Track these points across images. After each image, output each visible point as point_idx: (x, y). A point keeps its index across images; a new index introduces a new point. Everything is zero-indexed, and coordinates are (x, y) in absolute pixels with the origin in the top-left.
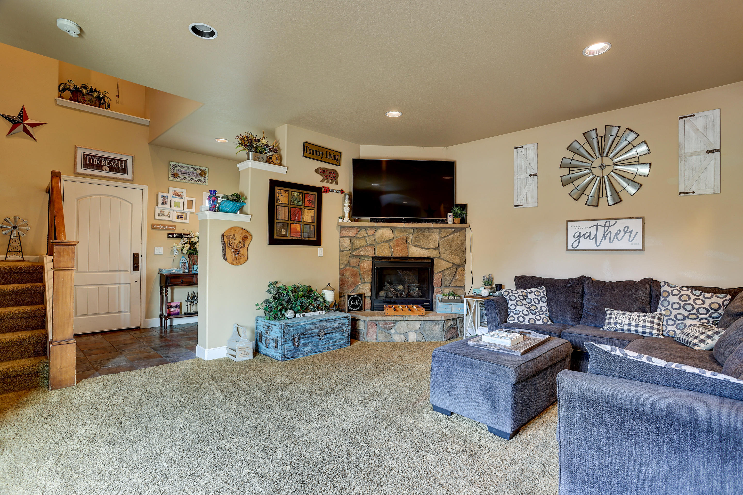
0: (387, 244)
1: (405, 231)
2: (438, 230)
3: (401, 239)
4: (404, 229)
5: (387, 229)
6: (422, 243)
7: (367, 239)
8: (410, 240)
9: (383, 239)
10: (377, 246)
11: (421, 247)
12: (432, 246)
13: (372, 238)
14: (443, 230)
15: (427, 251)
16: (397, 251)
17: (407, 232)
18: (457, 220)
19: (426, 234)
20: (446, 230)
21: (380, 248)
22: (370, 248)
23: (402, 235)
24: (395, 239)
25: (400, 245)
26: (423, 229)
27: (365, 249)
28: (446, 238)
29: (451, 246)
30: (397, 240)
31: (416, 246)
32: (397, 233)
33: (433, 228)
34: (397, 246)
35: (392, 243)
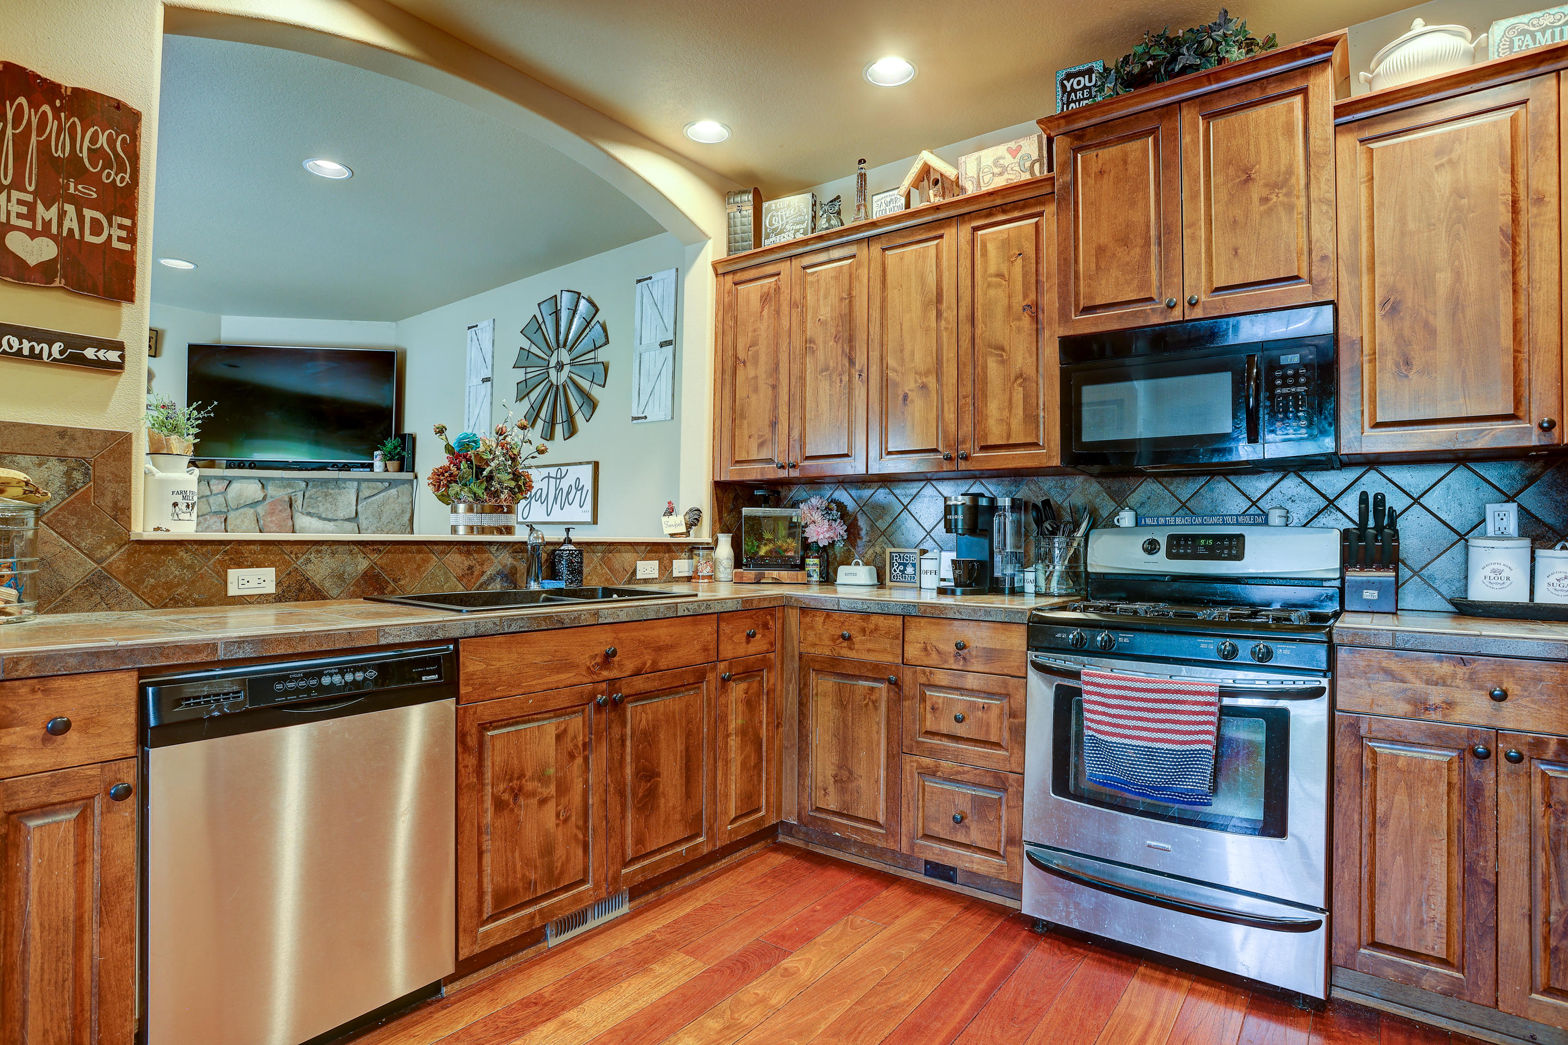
0: (252, 511)
1: (289, 486)
2: (356, 484)
3: (281, 500)
4: (285, 483)
5: (252, 481)
6: (322, 509)
7: (211, 500)
8: (298, 503)
9: (242, 502)
10: (231, 515)
11: (320, 518)
12: (341, 515)
13: (221, 499)
14: (364, 485)
15: (332, 524)
16: (271, 525)
17: (292, 487)
18: (392, 465)
19: (332, 492)
20: (372, 484)
21: (236, 518)
22: (214, 519)
23: (282, 494)
24: (268, 500)
25: (277, 512)
26: (325, 482)
27: (206, 520)
28: (370, 500)
29: (380, 515)
30: (271, 504)
31: (309, 514)
32: (271, 490)
33: (345, 480)
34: (272, 513)
35: (261, 509)
